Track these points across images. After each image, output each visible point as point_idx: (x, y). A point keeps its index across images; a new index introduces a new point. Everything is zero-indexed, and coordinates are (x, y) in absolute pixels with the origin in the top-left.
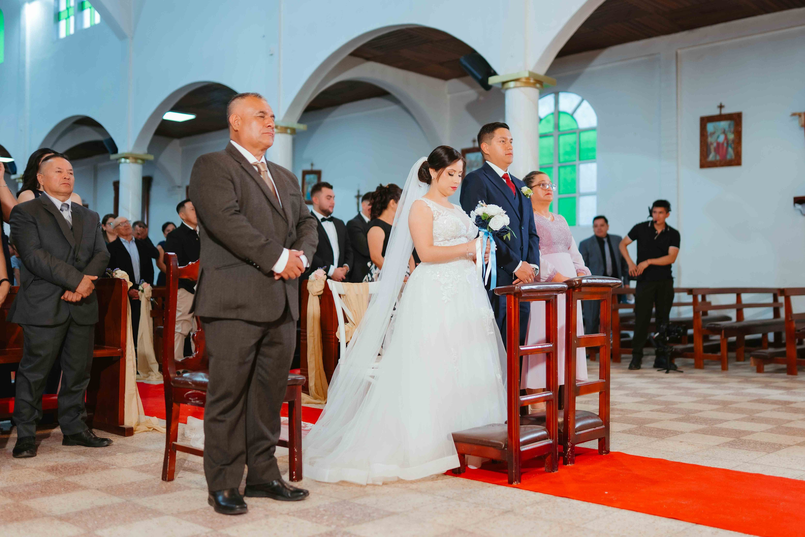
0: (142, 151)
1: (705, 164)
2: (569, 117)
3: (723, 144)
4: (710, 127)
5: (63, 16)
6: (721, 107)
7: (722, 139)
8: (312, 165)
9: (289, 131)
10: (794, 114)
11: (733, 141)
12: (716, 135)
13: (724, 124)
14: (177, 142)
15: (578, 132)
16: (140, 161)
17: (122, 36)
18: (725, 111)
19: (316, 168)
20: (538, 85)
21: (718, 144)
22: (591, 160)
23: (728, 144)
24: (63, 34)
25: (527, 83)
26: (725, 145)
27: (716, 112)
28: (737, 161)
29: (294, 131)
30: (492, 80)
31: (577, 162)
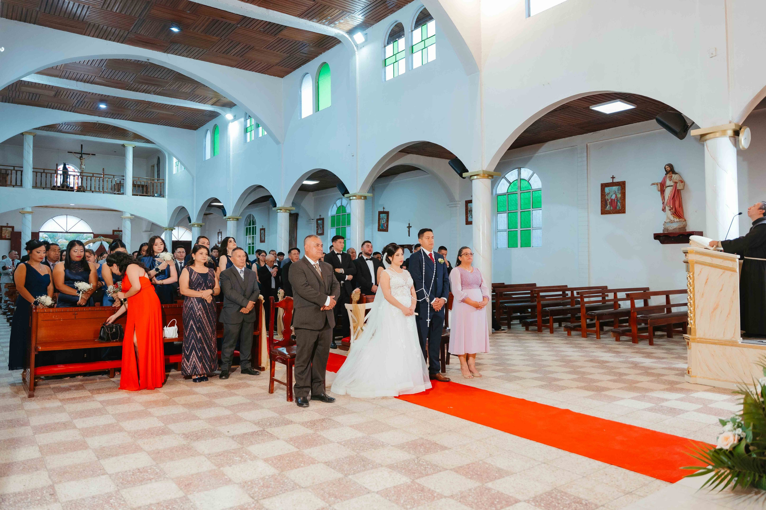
0: (289, 205)
1: (604, 212)
2: (527, 182)
3: (614, 200)
4: (607, 190)
5: (249, 129)
6: (613, 178)
7: (613, 197)
8: (384, 208)
9: (363, 198)
10: (653, 184)
11: (620, 198)
12: (610, 195)
13: (615, 188)
14: (311, 193)
15: (530, 191)
16: (288, 211)
17: (278, 143)
18: (615, 181)
19: (385, 210)
20: (490, 177)
21: (612, 200)
22: (539, 208)
23: (617, 199)
24: (248, 140)
25: (484, 177)
26: (616, 201)
27: (610, 181)
28: (622, 211)
29: (365, 198)
30: (465, 175)
31: (531, 209)
